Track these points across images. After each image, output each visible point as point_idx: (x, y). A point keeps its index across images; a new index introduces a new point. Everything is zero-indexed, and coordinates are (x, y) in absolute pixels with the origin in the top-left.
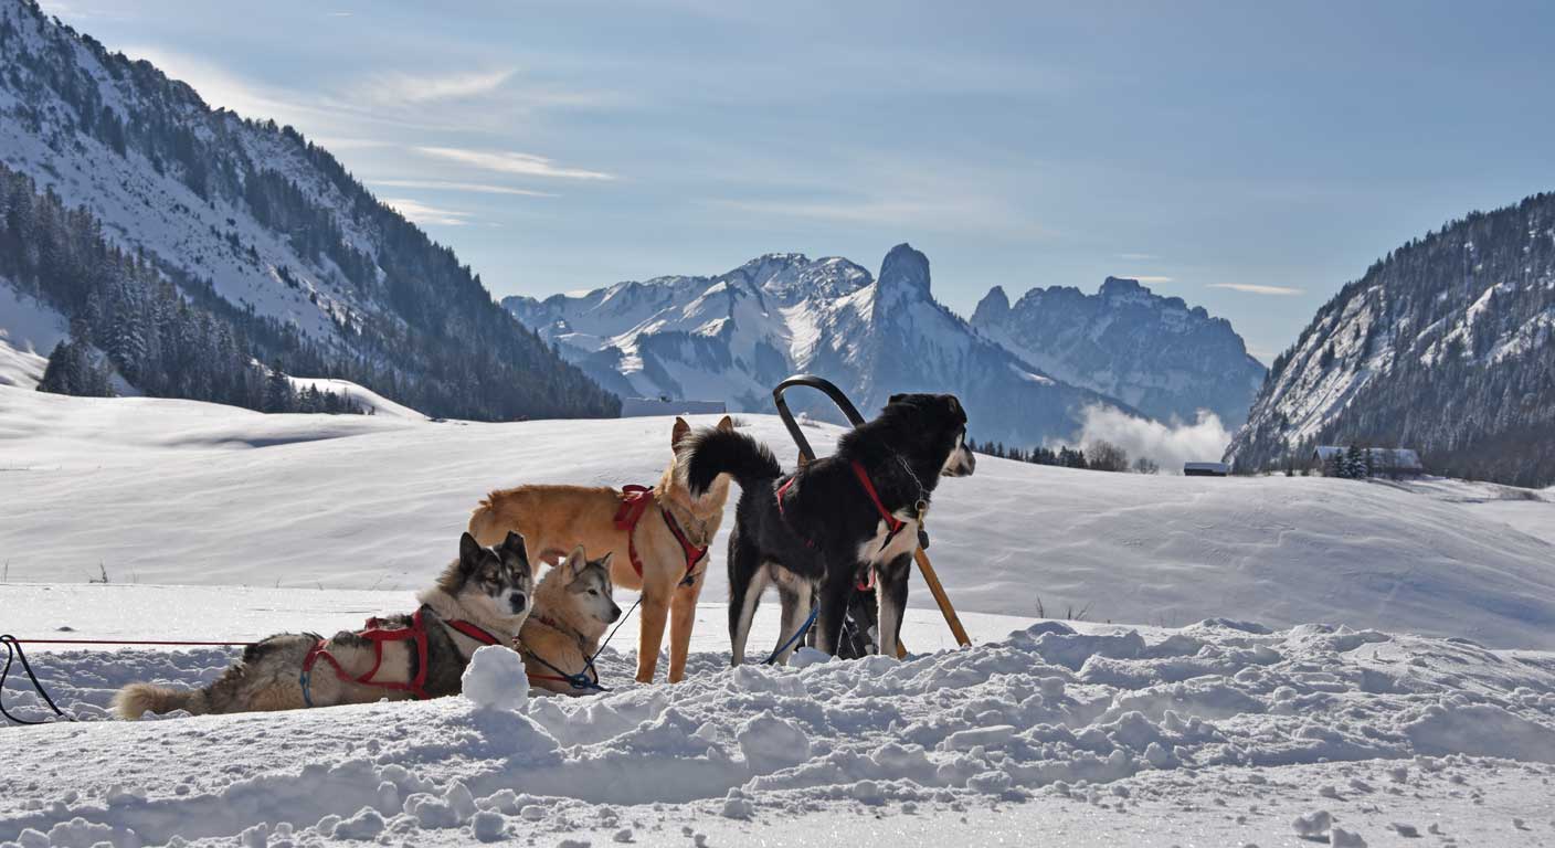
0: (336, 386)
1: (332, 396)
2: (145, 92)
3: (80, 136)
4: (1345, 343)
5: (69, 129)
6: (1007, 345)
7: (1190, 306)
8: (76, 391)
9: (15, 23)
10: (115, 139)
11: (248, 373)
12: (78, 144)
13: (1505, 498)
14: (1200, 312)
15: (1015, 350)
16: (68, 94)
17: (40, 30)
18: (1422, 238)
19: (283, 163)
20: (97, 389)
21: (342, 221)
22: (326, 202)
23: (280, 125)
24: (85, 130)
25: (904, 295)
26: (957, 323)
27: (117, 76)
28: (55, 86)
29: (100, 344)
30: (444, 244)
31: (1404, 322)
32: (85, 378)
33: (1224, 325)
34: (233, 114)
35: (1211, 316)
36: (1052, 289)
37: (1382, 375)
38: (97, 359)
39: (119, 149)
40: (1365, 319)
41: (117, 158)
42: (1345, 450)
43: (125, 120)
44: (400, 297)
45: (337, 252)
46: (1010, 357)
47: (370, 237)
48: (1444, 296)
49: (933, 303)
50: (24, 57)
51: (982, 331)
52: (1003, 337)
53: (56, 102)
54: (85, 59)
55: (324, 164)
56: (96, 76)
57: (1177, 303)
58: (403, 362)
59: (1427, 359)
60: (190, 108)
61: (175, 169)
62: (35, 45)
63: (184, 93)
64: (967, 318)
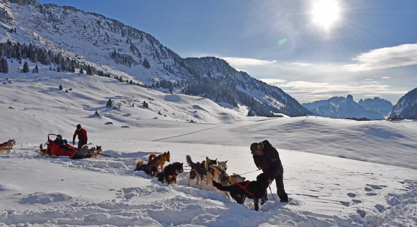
0: (279, 114)
1: (279, 115)
2: (261, 84)
3: (254, 89)
4: (402, 103)
5: (253, 88)
6: (363, 106)
7: (385, 100)
8: (251, 116)
9: (248, 78)
10: (257, 89)
11: (270, 113)
12: (254, 90)
13: (413, 121)
14: (386, 100)
15: (364, 106)
16: (253, 85)
17: (250, 78)
18: (411, 90)
19: (275, 90)
20: (253, 115)
21: (282, 96)
22: (281, 94)
23: (275, 86)
24: (255, 88)
25: (350, 100)
26: (356, 103)
27: (258, 82)
28: (251, 84)
29: (254, 111)
30: (294, 98)
31: (409, 101)
32: (252, 114)
33: (389, 102)
34: (270, 85)
35: (388, 101)
36: (368, 99)
37: (407, 107)
38: (253, 112)
39: (258, 90)
40: (404, 100)
41: (258, 91)
42: (394, 117)
43: (259, 87)
44: (288, 104)
45: (281, 99)
46: (363, 107)
47: (286, 98)
48: (414, 97)
49: (353, 101)
50: (249, 81)
51: (360, 104)
52: (362, 105)
53: (252, 85)
54: (255, 81)
55: (280, 90)
56: (256, 82)
57: (383, 100)
58: (289, 111)
59: (412, 105)
60: (265, 85)
61: (264, 92)
62: (249, 80)
63: (265, 83)
64: (358, 103)
